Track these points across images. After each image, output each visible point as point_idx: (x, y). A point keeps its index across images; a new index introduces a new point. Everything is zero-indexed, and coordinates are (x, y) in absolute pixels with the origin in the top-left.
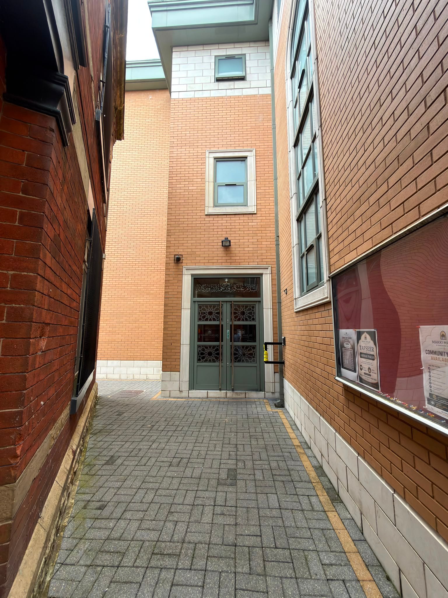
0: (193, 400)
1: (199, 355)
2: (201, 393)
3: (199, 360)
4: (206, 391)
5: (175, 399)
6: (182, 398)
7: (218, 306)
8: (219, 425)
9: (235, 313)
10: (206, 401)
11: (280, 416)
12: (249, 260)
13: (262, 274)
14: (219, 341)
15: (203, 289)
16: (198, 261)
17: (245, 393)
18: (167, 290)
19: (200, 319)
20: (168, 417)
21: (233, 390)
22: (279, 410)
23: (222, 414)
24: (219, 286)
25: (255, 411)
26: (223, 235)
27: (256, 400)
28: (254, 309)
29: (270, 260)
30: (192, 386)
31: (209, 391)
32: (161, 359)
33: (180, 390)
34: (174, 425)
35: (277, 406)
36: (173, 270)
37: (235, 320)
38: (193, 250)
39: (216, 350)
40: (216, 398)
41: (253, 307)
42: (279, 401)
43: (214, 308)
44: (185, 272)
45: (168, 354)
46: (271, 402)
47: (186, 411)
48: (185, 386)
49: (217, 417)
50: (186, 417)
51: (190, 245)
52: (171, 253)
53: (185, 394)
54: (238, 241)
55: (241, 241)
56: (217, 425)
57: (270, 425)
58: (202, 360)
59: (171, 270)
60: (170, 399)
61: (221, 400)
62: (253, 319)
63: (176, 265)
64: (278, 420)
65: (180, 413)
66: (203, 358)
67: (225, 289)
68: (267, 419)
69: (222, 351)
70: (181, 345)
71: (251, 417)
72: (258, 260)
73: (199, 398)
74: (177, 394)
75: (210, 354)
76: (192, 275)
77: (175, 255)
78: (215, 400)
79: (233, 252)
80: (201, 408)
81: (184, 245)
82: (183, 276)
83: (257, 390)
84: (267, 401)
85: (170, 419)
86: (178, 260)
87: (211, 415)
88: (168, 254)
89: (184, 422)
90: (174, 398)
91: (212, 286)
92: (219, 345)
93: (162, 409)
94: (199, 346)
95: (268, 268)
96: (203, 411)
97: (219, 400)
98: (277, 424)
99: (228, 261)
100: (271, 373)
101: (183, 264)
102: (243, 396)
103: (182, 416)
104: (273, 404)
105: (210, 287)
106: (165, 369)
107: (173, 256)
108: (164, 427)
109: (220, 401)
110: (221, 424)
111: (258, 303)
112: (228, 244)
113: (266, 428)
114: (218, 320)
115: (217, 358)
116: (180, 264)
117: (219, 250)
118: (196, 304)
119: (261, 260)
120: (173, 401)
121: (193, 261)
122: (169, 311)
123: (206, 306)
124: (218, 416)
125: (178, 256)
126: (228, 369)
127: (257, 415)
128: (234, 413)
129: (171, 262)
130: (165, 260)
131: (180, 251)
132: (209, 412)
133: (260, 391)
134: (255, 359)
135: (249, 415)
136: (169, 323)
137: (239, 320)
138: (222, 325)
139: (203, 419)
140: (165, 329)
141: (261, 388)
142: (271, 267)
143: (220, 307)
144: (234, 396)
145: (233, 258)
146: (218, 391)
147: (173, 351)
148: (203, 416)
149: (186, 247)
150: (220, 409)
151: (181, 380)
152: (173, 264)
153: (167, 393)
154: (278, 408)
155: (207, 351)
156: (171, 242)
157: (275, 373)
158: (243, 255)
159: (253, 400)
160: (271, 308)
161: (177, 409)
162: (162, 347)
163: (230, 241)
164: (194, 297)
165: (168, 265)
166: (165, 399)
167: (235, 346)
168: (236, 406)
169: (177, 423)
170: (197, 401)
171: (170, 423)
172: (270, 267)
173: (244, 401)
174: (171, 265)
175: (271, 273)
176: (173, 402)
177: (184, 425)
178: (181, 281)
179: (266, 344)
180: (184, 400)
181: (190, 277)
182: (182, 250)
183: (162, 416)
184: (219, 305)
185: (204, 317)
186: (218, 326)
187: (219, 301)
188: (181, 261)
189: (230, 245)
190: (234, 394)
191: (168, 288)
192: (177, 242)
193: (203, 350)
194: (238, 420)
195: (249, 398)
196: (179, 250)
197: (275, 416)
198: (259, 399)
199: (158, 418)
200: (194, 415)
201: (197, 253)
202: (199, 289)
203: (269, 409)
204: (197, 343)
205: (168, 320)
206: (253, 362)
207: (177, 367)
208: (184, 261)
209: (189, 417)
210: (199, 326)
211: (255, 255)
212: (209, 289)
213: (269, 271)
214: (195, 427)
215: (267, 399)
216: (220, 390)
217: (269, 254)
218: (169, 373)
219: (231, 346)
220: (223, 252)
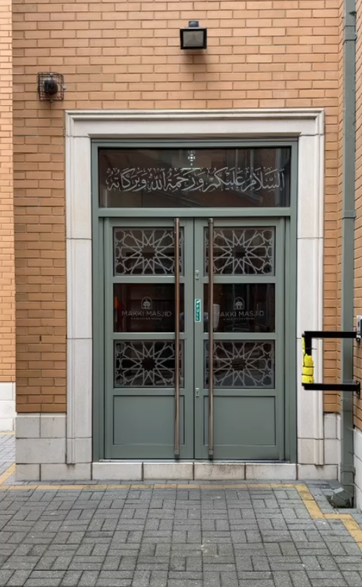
0: (104, 487)
1: (118, 366)
2: (127, 469)
3: (117, 379)
4: (139, 463)
5: (55, 488)
6: (74, 482)
7: (168, 234)
8: (185, 565)
9: (218, 253)
10: (140, 491)
11: (353, 533)
12: (259, 94)
13: (296, 137)
14: (173, 330)
15: (126, 183)
16: (110, 96)
17: (245, 466)
18: (21, 184)
19: (119, 270)
20: (37, 541)
21: (211, 459)
22: (344, 515)
23: (187, 528)
24: (174, 172)
25: (278, 520)
26: (185, 15)
27: (275, 486)
28: (272, 239)
29: (320, 93)
30: (101, 450)
31: (147, 463)
32: (14, 378)
33: (69, 462)
34: (56, 567)
35: (337, 506)
36: (36, 122)
37: (218, 273)
38: (95, 61)
39: (164, 355)
40: (167, 480)
41: (268, 235)
42: (341, 490)
43: (157, 237)
44: (71, 127)
45: (32, 365)
46: (317, 491)
47: (86, 522)
48: (83, 450)
49: (175, 540)
50: (87, 540)
51: (85, 43)
52: (29, 70)
53: (81, 472)
54: (228, 33)
55: (237, 32)
56: (178, 565)
57: (328, 564)
58: (125, 380)
59: (28, 122)
60: (42, 487)
61: (180, 486)
62: (268, 269)
63: (44, 105)
64: (350, 548)
65: (72, 529)
66: (129, 374)
67: (189, 183)
68: (317, 545)
69: (182, 355)
70: (69, 342)
71: (270, 539)
72: (286, 94)
73: (121, 482)
74: (61, 472)
75: (148, 364)
76: (94, 139)
77: (40, 75)
78: (163, 486)
79: (211, 68)
80: (128, 513)
81: (67, 43)
82: (68, 140)
83: (275, 459)
84: (305, 488)
85: (44, 548)
86: (50, 91)
87: (160, 533)
88: (20, 71)
89: (82, 559)
90: (52, 482)
91: (152, 171)
92: (175, 341)
93: (19, 516)
94: (117, 344)
95: (314, 118)
96: (135, 521)
97: (174, 485)
98: (349, 559)
99: (198, 95)
100: (315, 414)
101: (66, 105)
102: (238, 474)
103: (76, 538)
104: (324, 498)
105: (146, 178)
106: (24, 404)
107: (35, 79)
108: (25, 574)
109: (177, 490)
110: (189, 561)
111: (282, 221)
112: (200, 42)
113: (321, 574)
114: (169, 273)
115: (167, 375)
116: (58, 105)
117: (171, 60)
118: (109, 226)
119: (295, 94)
120: (48, 492)
121: (94, 96)
122: (31, 245)
123: (137, 232)
124: (179, 536)
125: (49, 79)
126: (199, 403)
127: (286, 533)
128: (222, 524)
129: (27, 96)
130: (10, 90)
131: (54, 63)
132: (152, 524)
133: (285, 460)
134: (271, 377)
135: (264, 533)
136: (32, 280)
137: (228, 271)
138: (182, 285)
139: (137, 546)
140: (19, 296)
141: (286, 452)
142: (325, 116)
143: (175, 236)
144: (216, 475)
145: (212, 86)
146: (172, 463)
147: (45, 356)
148: (137, 537)
149: (72, 52)
150: (181, 515)
151: (69, 435)
152: (35, 105)
153: (33, 472)
154: (341, 510)
155: (139, 356)
156: (28, 35)
157: (325, 413)
158: (242, 77)
159: (268, 487)
160: (321, 235)
161: (62, 517)
162: (13, 348)
163: (205, 31)
164: (101, 205)
165: (21, 106)
166: (28, 487)
167: (217, 343)
168: (223, 503)
169: (63, 561)
170: (116, 490)
171: (45, 563)
172: (321, 116)
173: (242, 490)
174: (29, 105)
175: (325, 133)
176: (49, 496)
177: (84, 567)
178: (60, 156)
179: (309, 336)
180: (80, 487)
181: (86, 145)
182: (59, 61)
183: (18, 537)
184: (173, 228)
185: (129, 263)
186: (171, 287)
187: (172, 219)
188: (59, 94)
189: (204, 46)
190: (215, 470)
191: (22, 175)
192: (46, 34)
193: (129, 352)
194: (237, 546)
195: (255, 481)
196: (50, 61)
197: (337, 533)
198: (282, 481)
199: (7, 546)
200: (110, 533)
201: (106, 70)
202: (116, 182)
203: (315, 512)
204: (113, 336)
205: (27, 271)
206: (265, 386)
207: (58, 399)
208: (67, 96)
209: (97, 540)
210: (117, 287)
211: (277, 76)
212: (144, 181)
213: (317, 127)
214: (118, 574)
215: (303, 482)
216: (177, 459)
217: (320, 75)
218: (37, 416)
219: (207, 343)
220: (184, 69)
